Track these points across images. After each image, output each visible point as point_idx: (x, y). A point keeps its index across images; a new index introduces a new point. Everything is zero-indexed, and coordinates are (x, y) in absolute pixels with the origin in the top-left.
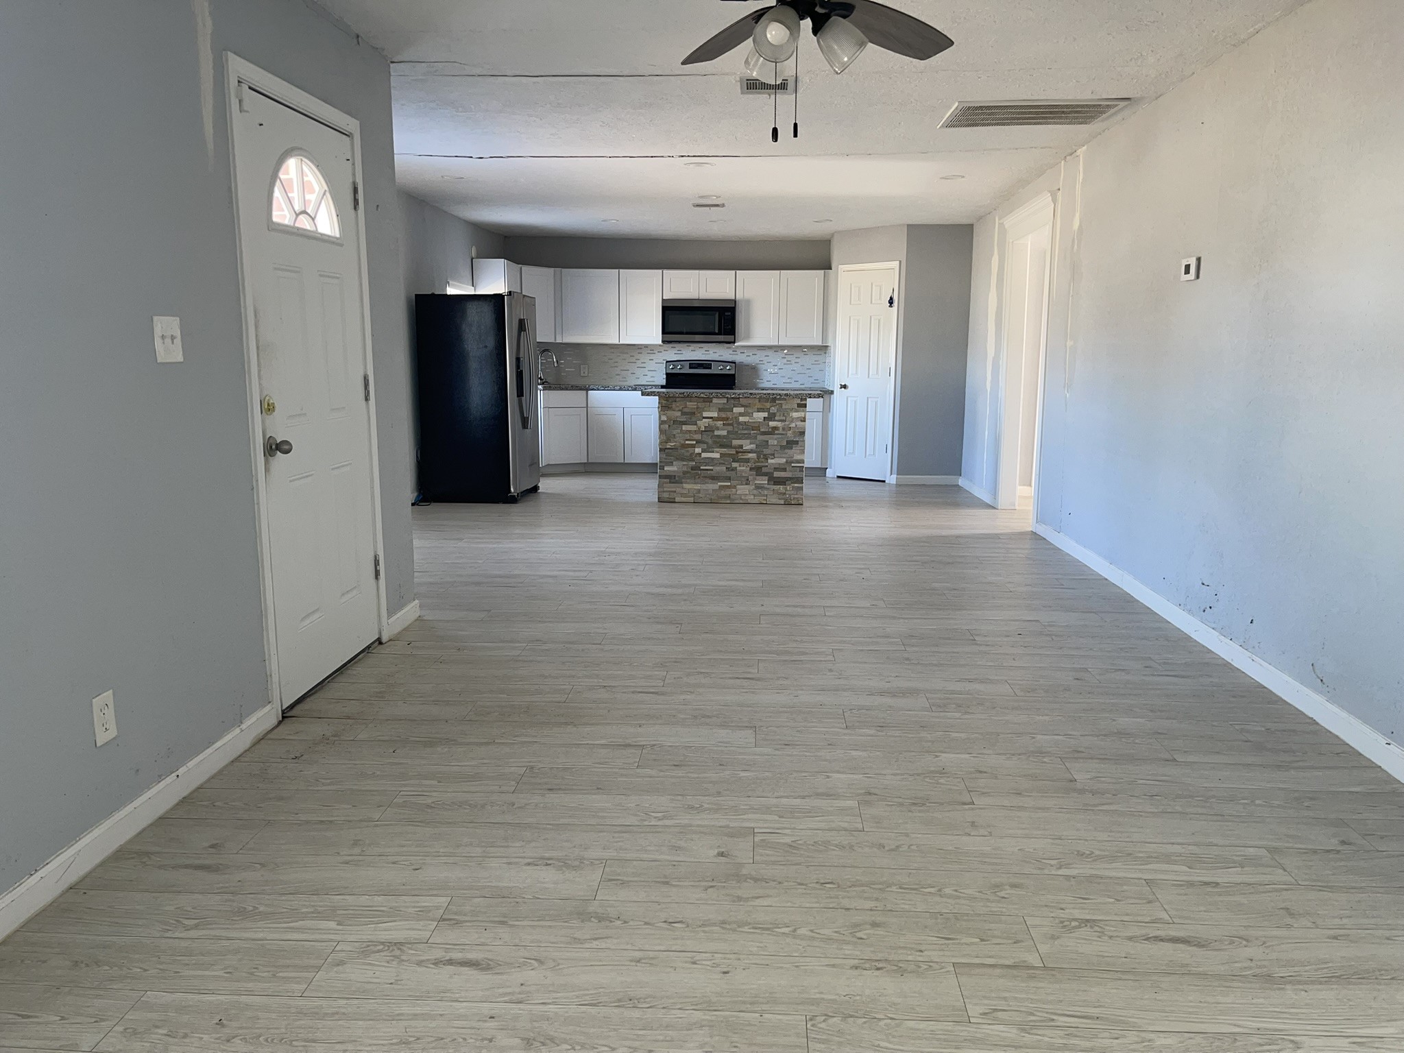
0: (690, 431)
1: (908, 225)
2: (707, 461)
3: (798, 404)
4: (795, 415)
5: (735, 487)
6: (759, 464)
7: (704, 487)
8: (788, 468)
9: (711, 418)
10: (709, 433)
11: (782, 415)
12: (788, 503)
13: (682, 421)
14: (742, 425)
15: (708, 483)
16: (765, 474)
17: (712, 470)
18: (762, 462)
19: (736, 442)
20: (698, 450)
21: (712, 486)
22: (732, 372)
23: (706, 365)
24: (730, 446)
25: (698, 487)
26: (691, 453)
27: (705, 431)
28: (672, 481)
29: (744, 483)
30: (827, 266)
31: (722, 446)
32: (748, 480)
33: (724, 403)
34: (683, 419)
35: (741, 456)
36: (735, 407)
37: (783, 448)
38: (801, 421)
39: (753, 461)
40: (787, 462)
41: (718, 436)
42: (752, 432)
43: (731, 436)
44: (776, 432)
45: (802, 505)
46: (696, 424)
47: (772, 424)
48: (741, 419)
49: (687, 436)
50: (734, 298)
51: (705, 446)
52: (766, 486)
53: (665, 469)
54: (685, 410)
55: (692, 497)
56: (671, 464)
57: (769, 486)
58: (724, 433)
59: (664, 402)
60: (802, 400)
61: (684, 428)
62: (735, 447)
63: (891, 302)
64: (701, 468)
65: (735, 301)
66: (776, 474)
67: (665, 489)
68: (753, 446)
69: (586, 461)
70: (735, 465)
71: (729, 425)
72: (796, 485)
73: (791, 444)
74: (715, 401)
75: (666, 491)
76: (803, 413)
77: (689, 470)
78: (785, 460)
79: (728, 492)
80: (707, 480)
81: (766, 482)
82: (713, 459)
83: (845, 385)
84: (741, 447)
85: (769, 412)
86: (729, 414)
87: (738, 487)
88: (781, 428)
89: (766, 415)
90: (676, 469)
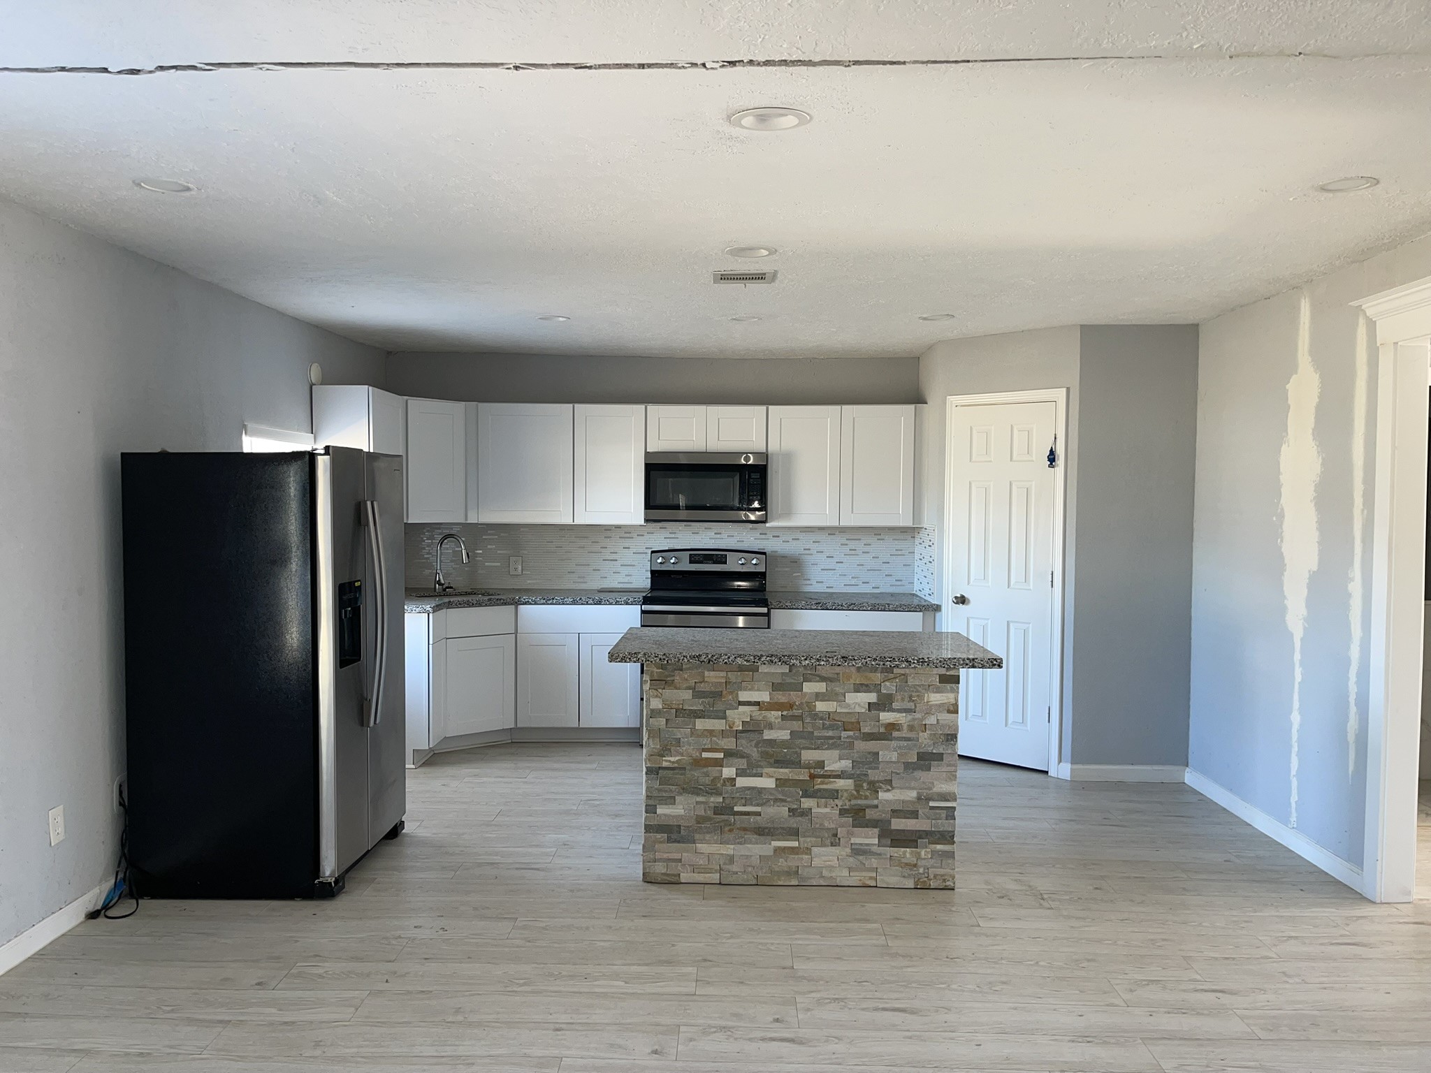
0: (711, 733)
1: (1081, 326)
2: (748, 794)
3: (940, 676)
4: (935, 698)
5: (808, 851)
6: (859, 802)
7: (743, 850)
8: (920, 812)
9: (757, 703)
10: (752, 735)
11: (907, 699)
12: (922, 887)
13: (695, 711)
14: (821, 719)
15: (751, 843)
16: (873, 824)
17: (759, 814)
18: (866, 797)
19: (808, 756)
20: (728, 772)
21: (758, 849)
22: (761, 569)
23: (718, 556)
24: (795, 763)
25: (729, 849)
26: (715, 778)
27: (742, 732)
28: (674, 836)
29: (828, 842)
30: (916, 398)
31: (779, 763)
32: (836, 835)
33: (783, 674)
34: (698, 706)
35: (819, 785)
36: (806, 680)
37: (908, 766)
38: (949, 712)
39: (845, 794)
40: (919, 798)
41: (772, 742)
42: (844, 734)
43: (798, 741)
44: (895, 734)
45: (953, 889)
46: (725, 718)
47: (886, 717)
48: (821, 706)
49: (706, 742)
50: (765, 451)
51: (743, 763)
52: (875, 849)
53: (659, 811)
54: (702, 687)
55: (716, 871)
56: (671, 801)
57: (882, 849)
58: (784, 735)
59: (655, 670)
60: (949, 669)
61: (701, 724)
62: (808, 766)
63: (1052, 458)
64: (736, 809)
65: (767, 455)
66: (898, 824)
67: (658, 855)
68: (846, 764)
69: (513, 726)
70: (807, 803)
71: (794, 718)
72: (939, 847)
73: (926, 760)
74: (764, 669)
75: (660, 860)
76: (952, 696)
77: (710, 813)
78: (914, 794)
79: (793, 861)
80: (749, 836)
81: (876, 841)
82: (760, 791)
83: (963, 597)
84: (821, 764)
85: (879, 691)
86: (794, 696)
87: (815, 850)
88: (905, 727)
89: (872, 697)
90: (682, 812)
